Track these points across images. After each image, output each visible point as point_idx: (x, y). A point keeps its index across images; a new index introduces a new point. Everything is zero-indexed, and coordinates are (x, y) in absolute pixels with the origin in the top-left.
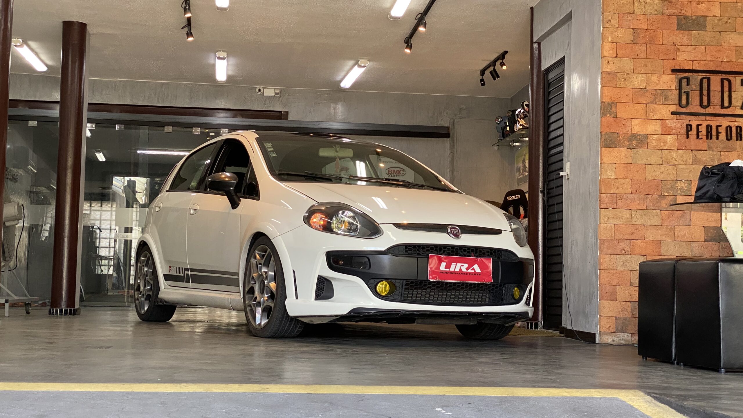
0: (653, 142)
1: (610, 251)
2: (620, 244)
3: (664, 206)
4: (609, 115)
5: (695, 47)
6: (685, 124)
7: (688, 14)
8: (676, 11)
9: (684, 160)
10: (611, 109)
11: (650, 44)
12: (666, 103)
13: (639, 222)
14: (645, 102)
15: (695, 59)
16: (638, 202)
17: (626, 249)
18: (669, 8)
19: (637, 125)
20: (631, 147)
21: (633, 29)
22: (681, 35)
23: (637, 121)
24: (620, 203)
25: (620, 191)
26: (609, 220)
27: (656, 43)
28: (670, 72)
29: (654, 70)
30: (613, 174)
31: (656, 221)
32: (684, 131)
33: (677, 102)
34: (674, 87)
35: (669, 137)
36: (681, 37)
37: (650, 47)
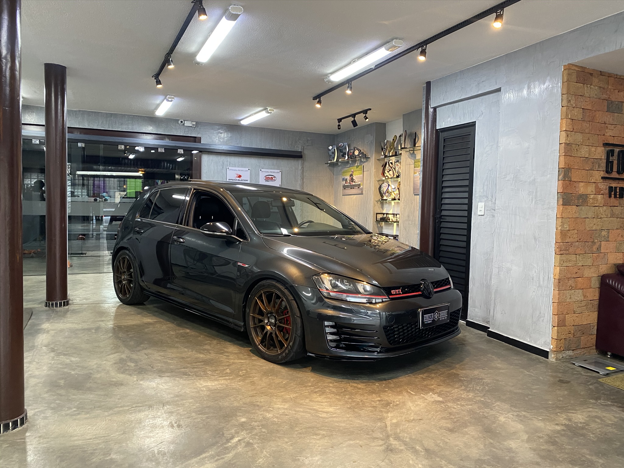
0: (591, 200)
1: (563, 288)
2: (569, 282)
3: (595, 250)
4: (567, 179)
5: (615, 126)
6: (608, 186)
7: (613, 100)
8: (607, 96)
9: (607, 214)
10: (568, 174)
11: (592, 122)
12: (599, 170)
13: (580, 264)
14: (587, 169)
15: (616, 135)
16: (581, 248)
17: (572, 285)
18: (604, 94)
19: (582, 187)
20: (579, 205)
21: (583, 109)
22: (609, 116)
23: (582, 184)
24: (571, 250)
25: (571, 240)
26: (564, 264)
27: (595, 121)
28: (602, 145)
29: (593, 144)
30: (568, 227)
31: (589, 262)
32: (607, 191)
33: (605, 169)
34: (604, 157)
35: (599, 196)
36: (608, 118)
37: (591, 124)
